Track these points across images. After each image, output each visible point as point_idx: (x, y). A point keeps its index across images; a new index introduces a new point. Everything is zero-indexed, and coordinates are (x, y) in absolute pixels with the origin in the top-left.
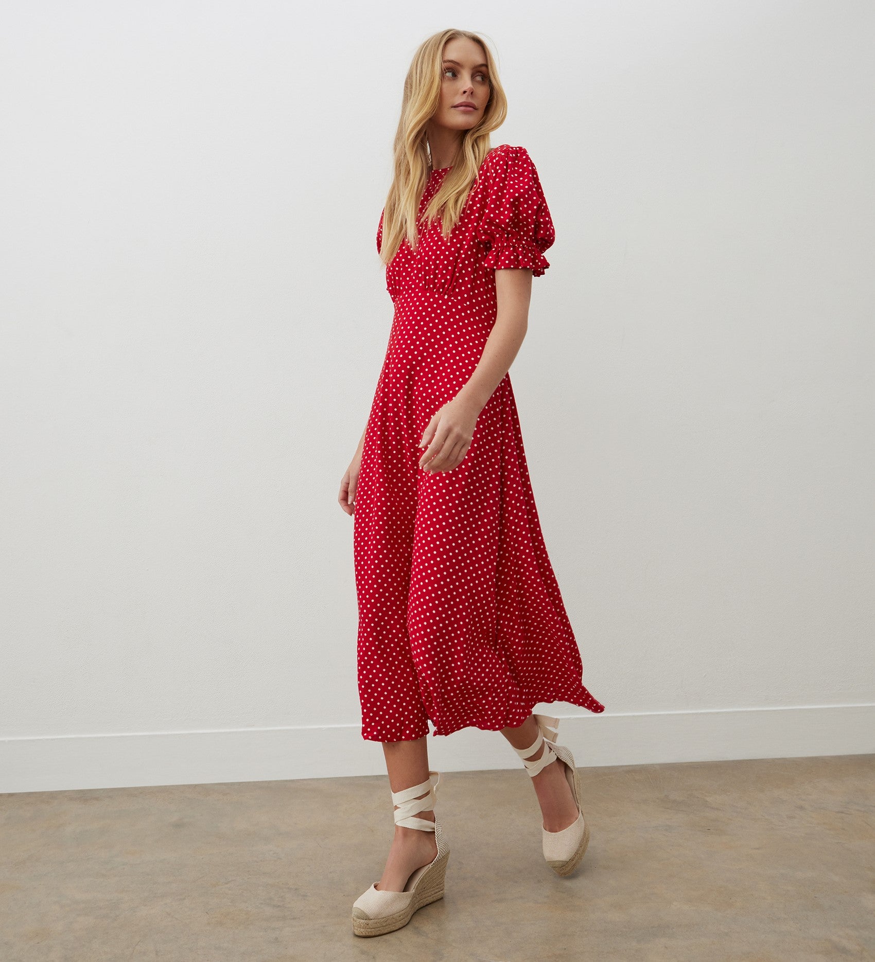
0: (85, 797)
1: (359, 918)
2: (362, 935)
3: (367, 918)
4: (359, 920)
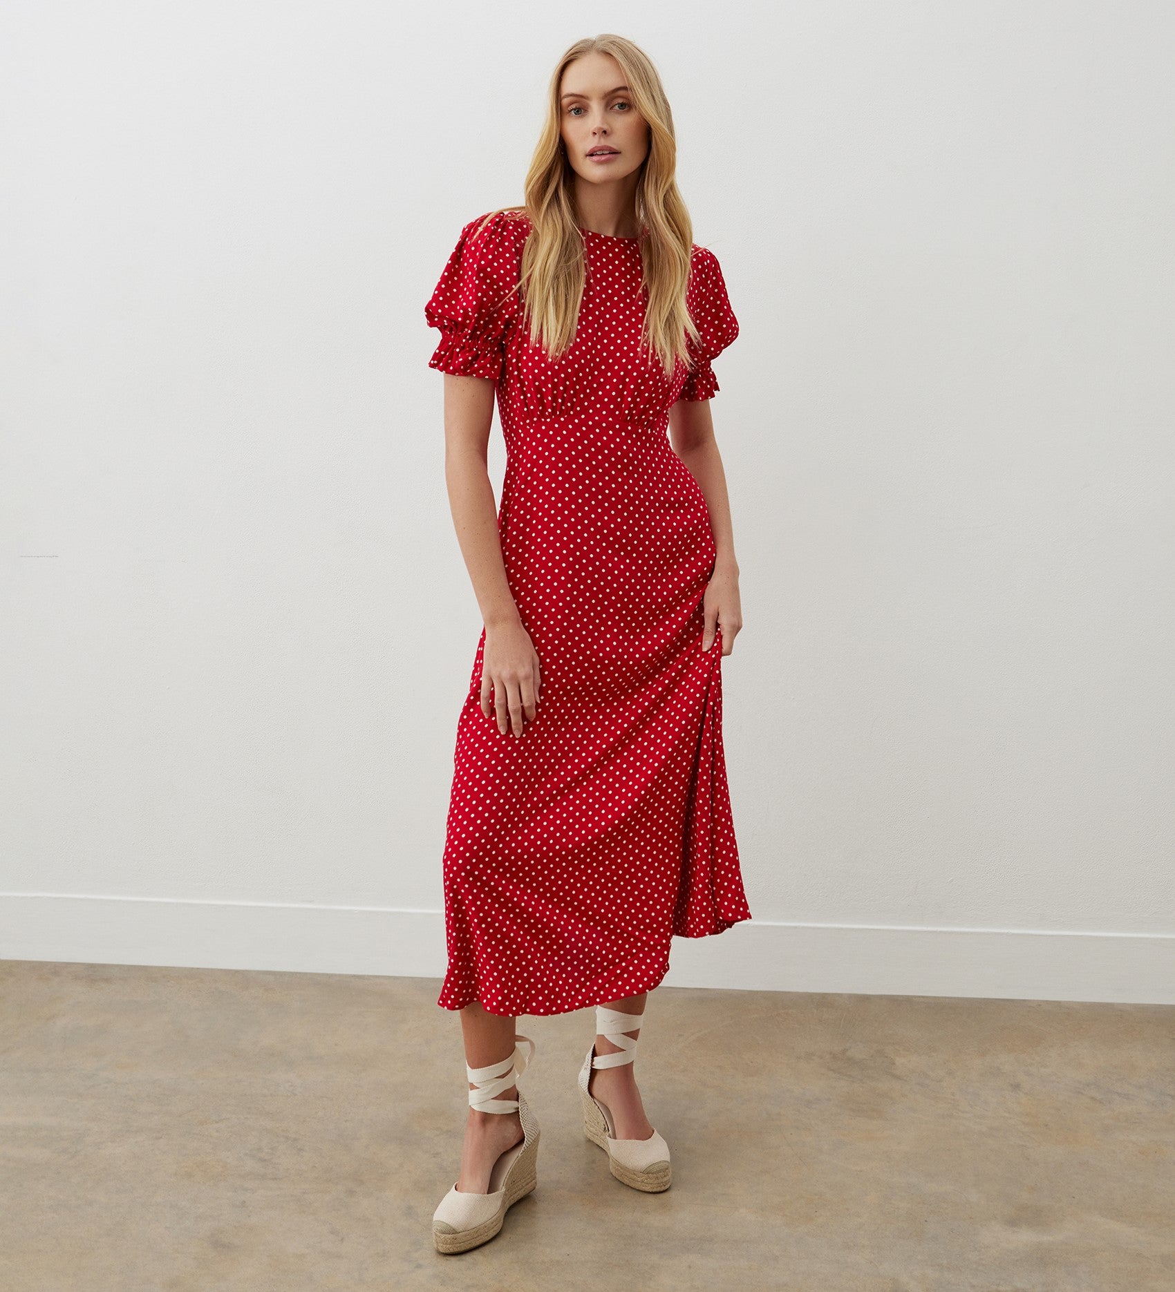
0: (94, 974)
1: (444, 1233)
2: (448, 1251)
3: (453, 1231)
4: (443, 1236)
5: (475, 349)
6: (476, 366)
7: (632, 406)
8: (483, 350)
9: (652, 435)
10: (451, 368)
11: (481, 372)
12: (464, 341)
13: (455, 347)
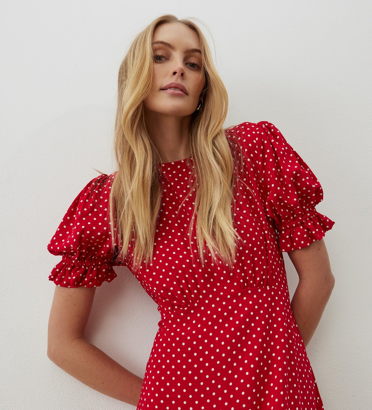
5: (83, 267)
6: (86, 279)
7: (243, 274)
8: (90, 266)
9: (271, 290)
10: (65, 282)
11: (90, 283)
12: (74, 261)
13: (68, 266)
